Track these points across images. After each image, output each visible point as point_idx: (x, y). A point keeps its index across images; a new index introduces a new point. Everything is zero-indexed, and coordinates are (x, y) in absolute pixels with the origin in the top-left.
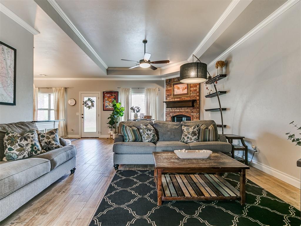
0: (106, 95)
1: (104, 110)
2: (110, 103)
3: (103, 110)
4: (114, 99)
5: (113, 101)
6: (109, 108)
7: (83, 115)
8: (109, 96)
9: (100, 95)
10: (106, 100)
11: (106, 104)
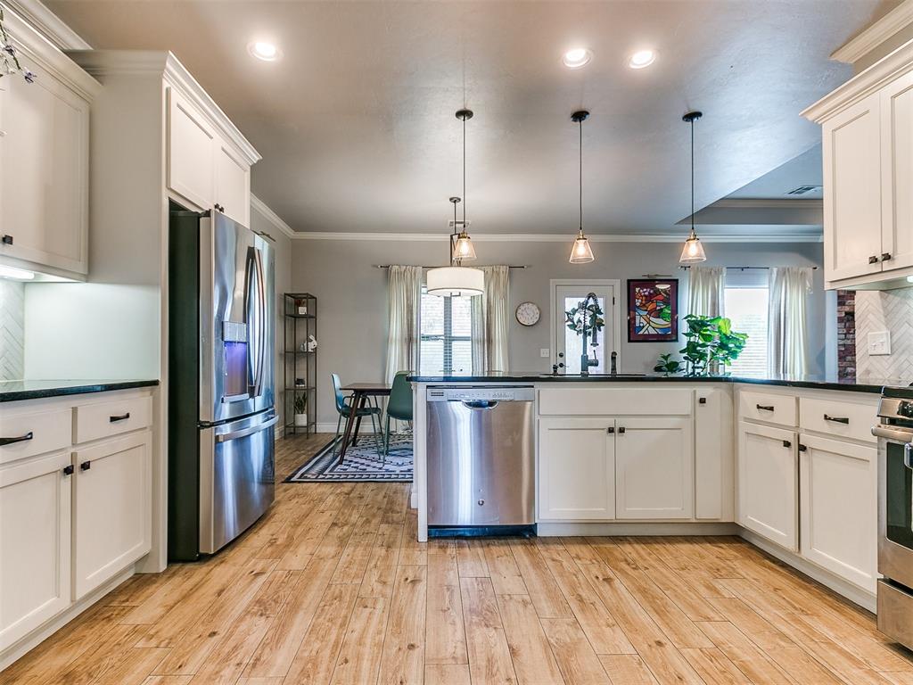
0: (637, 290)
1: (631, 339)
2: (651, 318)
3: (630, 341)
4: (664, 303)
5: (662, 310)
6: (646, 333)
7: (561, 355)
8: (647, 293)
9: (618, 289)
10: (638, 307)
11: (637, 321)
